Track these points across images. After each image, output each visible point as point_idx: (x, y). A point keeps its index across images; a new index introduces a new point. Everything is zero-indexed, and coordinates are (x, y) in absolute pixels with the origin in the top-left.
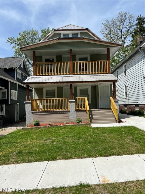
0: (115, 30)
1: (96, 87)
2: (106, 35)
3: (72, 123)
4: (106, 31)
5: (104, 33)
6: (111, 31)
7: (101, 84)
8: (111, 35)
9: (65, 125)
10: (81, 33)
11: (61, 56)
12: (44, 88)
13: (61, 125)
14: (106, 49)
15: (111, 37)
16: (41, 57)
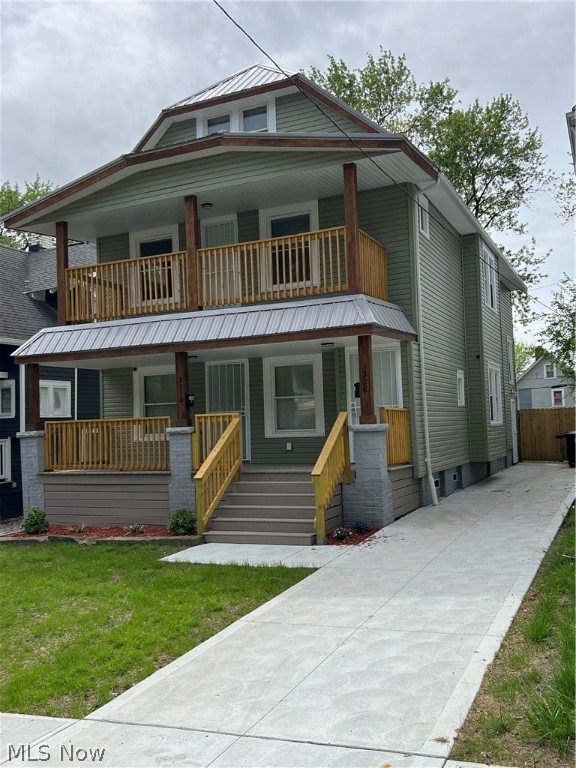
12: (135, 369)
16: (126, 237)
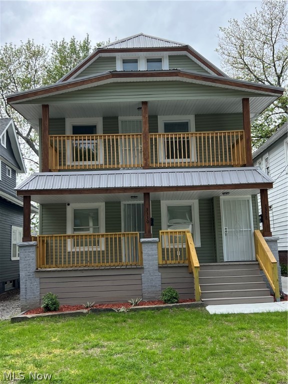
0: (256, 46)
1: (213, 203)
2: (231, 60)
3: (150, 302)
4: (231, 47)
5: (226, 52)
6: (245, 47)
7: (227, 193)
8: (245, 58)
9: (133, 307)
10: (169, 56)
11: (117, 118)
12: (69, 205)
13: (122, 310)
14: (238, 99)
15: (245, 63)
16: (62, 120)
